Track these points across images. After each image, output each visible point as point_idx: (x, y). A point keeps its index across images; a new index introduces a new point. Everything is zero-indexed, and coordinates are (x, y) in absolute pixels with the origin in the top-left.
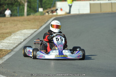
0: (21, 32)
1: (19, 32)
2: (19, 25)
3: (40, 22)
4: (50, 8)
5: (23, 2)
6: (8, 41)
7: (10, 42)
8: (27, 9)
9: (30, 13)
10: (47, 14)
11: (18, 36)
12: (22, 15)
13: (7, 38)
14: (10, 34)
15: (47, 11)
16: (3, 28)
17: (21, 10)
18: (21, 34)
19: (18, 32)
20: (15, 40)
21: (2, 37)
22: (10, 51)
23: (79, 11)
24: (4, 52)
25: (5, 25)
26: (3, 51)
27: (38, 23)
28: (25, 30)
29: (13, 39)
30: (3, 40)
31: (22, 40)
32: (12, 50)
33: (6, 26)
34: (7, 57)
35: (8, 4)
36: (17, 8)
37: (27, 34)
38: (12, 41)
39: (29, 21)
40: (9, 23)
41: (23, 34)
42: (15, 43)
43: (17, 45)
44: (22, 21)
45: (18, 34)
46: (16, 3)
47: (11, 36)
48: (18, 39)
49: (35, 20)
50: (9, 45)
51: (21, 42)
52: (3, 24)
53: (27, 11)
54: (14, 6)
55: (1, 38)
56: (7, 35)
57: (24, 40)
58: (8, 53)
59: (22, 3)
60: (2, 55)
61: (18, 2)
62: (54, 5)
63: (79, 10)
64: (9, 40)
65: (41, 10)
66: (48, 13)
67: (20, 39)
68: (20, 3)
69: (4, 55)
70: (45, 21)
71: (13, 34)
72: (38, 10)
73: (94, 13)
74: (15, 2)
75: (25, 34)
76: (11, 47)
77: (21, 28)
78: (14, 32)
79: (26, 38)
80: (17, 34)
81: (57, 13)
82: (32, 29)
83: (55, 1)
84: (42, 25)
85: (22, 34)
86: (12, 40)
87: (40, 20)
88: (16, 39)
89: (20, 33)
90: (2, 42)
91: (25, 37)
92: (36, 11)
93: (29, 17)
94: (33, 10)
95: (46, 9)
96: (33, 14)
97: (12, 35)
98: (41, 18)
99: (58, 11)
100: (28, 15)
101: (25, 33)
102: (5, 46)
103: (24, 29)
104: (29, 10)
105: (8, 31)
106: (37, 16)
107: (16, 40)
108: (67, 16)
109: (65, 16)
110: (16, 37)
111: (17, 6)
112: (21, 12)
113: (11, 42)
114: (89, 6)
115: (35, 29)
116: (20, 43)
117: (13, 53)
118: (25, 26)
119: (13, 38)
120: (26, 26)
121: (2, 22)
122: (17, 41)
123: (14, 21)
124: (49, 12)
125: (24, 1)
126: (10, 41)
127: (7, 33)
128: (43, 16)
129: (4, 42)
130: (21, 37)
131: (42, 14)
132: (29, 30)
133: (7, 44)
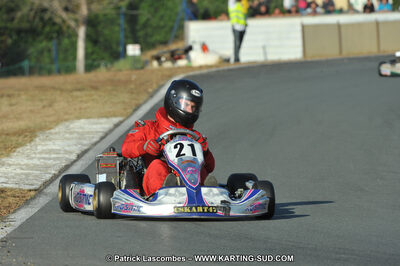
0: (67, 127)
1: (60, 128)
2: (61, 104)
3: (132, 93)
4: (165, 43)
5: (73, 24)
6: (26, 161)
7: (30, 162)
8: (86, 49)
9: (96, 63)
10: (155, 64)
11: (58, 142)
12: (70, 69)
13: (18, 150)
14: (29, 134)
15: (155, 52)
16: (5, 116)
17: (66, 50)
18: (67, 135)
19: (57, 130)
20: (47, 156)
21: (2, 146)
22: (32, 193)
23: (265, 54)
24: (11, 200)
25: (11, 105)
27: (125, 97)
28: (83, 121)
29: (40, 153)
30: (8, 156)
31: (74, 157)
32: (39, 191)
33: (14, 108)
34: (21, 216)
35: (19, 32)
36: (52, 45)
37: (88, 133)
38: (39, 159)
39: (95, 88)
40: (24, 97)
41: (75, 135)
42: (48, 167)
43: (56, 172)
44: (71, 91)
45: (57, 136)
46: (47, 29)
47: (33, 143)
48: (56, 152)
49: (116, 84)
50: (27, 175)
51: (68, 163)
52: (5, 101)
53: (87, 56)
54: (41, 38)
56: (20, 139)
57: (79, 157)
58: (27, 203)
59: (69, 27)
60: (5, 208)
61: (54, 24)
62: (179, 33)
63: (264, 48)
64: (28, 157)
65: (133, 50)
66: (160, 62)
67: (66, 152)
68: (61, 28)
69: (11, 209)
70: (150, 90)
71: (41, 137)
72: (125, 50)
73: (317, 58)
74: (44, 26)
75: (82, 135)
76: (35, 182)
77: (66, 113)
78: (43, 128)
79: (86, 148)
80: (56, 133)
81: (188, 59)
82: (107, 117)
83: (183, 20)
84: (141, 101)
85: (71, 133)
86: (38, 156)
87: (132, 86)
88: (50, 152)
89: (66, 132)
90: (3, 164)
91: (85, 145)
92: (118, 55)
93: (92, 75)
94: (105, 50)
95: (152, 46)
96: (106, 66)
97: (37, 139)
98: (134, 77)
99: (192, 54)
100: (89, 68)
101: (80, 130)
102: (14, 177)
103: (79, 118)
104: (92, 53)
105: (22, 124)
106: (120, 70)
107: (53, 156)
108: (224, 71)
109: (218, 71)
110: (51, 146)
111: (49, 38)
112: (65, 59)
113: (36, 162)
114: (299, 35)
115: (115, 116)
116: (67, 167)
117: (42, 201)
118: (80, 109)
119: (39, 148)
120: (85, 105)
122: (55, 159)
123: (42, 88)
124: (163, 59)
125: (76, 21)
126: (32, 158)
127: (20, 133)
128: (142, 71)
129: (10, 165)
130: (69, 146)
131: (139, 66)
132: (96, 120)
133: (22, 169)
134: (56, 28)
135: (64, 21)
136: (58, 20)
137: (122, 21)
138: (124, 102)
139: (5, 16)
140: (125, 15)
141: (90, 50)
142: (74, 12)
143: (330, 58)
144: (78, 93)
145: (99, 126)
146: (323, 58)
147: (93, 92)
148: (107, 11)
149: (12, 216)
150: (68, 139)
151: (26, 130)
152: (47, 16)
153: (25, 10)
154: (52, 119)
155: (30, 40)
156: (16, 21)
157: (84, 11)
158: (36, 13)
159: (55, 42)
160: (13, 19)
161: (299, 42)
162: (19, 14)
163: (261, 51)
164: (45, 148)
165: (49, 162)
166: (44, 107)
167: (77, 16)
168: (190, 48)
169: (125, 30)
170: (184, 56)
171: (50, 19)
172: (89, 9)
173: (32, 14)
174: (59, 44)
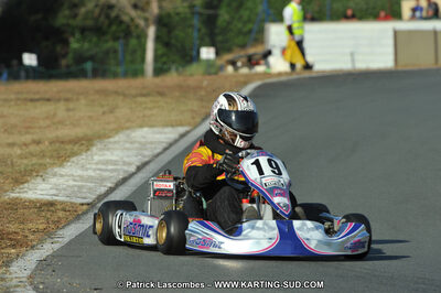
0: (128, 136)
1: (120, 137)
2: (123, 111)
3: (201, 100)
4: (243, 46)
5: (142, 23)
6: (80, 172)
7: (85, 173)
8: (156, 50)
9: (165, 67)
10: (230, 69)
11: (116, 153)
12: (138, 72)
13: (74, 159)
14: (85, 142)
15: (230, 57)
16: (61, 122)
17: (134, 52)
18: (128, 145)
19: (116, 138)
20: (103, 167)
21: (55, 154)
22: (85, 207)
23: (353, 61)
24: (61, 214)
25: (68, 110)
26: (59, 207)
27: (194, 105)
28: (146, 129)
29: (97, 164)
30: (61, 165)
31: (133, 169)
32: (92, 205)
33: (71, 113)
34: (71, 232)
35: (83, 30)
36: (118, 45)
37: (151, 143)
38: (94, 170)
39: (161, 94)
40: (83, 102)
41: (136, 145)
42: (103, 179)
43: (112, 185)
44: (136, 96)
45: (117, 146)
46: (114, 28)
47: (89, 153)
48: (115, 163)
49: (184, 91)
50: (80, 187)
51: (126, 175)
52: (62, 106)
53: (156, 58)
54: (108, 37)
55: (51, 157)
56: (76, 148)
57: (139, 169)
58: (78, 218)
59: (137, 26)
60: (54, 222)
61: (121, 22)
62: (259, 36)
63: (352, 54)
64: (83, 168)
65: (207, 53)
66: (236, 68)
67: (125, 163)
68: (128, 27)
69: (60, 224)
71: (99, 146)
72: (198, 53)
74: (110, 25)
75: (143, 145)
76: (89, 195)
77: (128, 121)
78: (101, 137)
79: (147, 159)
80: (115, 142)
81: (268, 65)
82: (172, 126)
83: (264, 21)
85: (132, 143)
86: (94, 167)
87: (203, 93)
88: (107, 162)
89: (126, 142)
90: (55, 175)
91: (144, 156)
93: (158, 80)
94: (176, 52)
95: (229, 50)
96: (177, 70)
97: (94, 149)
98: (205, 83)
99: (271, 59)
100: (158, 71)
101: (143, 140)
102: (65, 189)
103: (141, 126)
104: (162, 56)
105: (79, 132)
106: (191, 75)
107: (110, 167)
108: (305, 79)
109: (298, 79)
110: (109, 156)
111: (116, 39)
112: (132, 62)
113: (91, 173)
114: (391, 42)
115: (181, 125)
116: (124, 180)
118: (144, 116)
119: (96, 158)
120: (148, 112)
121: (59, 100)
122: (112, 171)
123: (104, 93)
124: (239, 64)
125: (146, 20)
126: (87, 169)
127: (76, 141)
128: (214, 77)
129: (62, 176)
130: (128, 156)
131: (213, 70)
132: (160, 129)
133: (75, 180)
134: (123, 27)
135: (132, 20)
136: (125, 18)
137: (196, 22)
138: (192, 111)
139: (67, 12)
140: (200, 14)
141: (160, 52)
142: (143, 10)
143: (423, 67)
144: (143, 99)
145: (163, 136)
146: (416, 68)
147: (159, 98)
148: (181, 10)
149: (60, 232)
150: (128, 149)
151: (82, 139)
152: (113, 14)
153: (90, 6)
154: (112, 126)
155: (95, 39)
156: (79, 18)
157: (155, 9)
158: (102, 10)
159: (121, 41)
160: (75, 16)
161: (391, 50)
162: (83, 10)
163: (349, 58)
164: (101, 158)
165: (106, 174)
166: (104, 113)
167: (147, 15)
168: (269, 53)
169: (199, 30)
170: (262, 62)
171: (117, 17)
172: (160, 7)
173: (97, 11)
174: (126, 45)
